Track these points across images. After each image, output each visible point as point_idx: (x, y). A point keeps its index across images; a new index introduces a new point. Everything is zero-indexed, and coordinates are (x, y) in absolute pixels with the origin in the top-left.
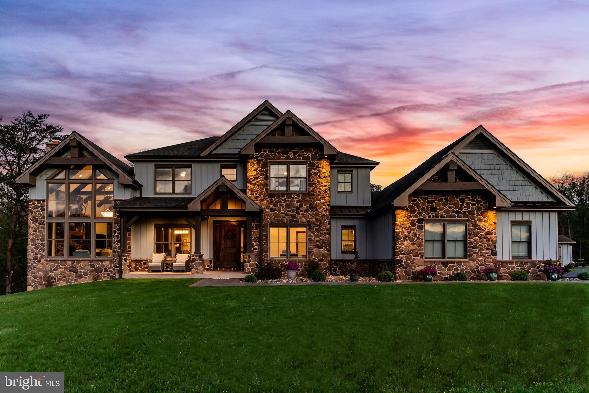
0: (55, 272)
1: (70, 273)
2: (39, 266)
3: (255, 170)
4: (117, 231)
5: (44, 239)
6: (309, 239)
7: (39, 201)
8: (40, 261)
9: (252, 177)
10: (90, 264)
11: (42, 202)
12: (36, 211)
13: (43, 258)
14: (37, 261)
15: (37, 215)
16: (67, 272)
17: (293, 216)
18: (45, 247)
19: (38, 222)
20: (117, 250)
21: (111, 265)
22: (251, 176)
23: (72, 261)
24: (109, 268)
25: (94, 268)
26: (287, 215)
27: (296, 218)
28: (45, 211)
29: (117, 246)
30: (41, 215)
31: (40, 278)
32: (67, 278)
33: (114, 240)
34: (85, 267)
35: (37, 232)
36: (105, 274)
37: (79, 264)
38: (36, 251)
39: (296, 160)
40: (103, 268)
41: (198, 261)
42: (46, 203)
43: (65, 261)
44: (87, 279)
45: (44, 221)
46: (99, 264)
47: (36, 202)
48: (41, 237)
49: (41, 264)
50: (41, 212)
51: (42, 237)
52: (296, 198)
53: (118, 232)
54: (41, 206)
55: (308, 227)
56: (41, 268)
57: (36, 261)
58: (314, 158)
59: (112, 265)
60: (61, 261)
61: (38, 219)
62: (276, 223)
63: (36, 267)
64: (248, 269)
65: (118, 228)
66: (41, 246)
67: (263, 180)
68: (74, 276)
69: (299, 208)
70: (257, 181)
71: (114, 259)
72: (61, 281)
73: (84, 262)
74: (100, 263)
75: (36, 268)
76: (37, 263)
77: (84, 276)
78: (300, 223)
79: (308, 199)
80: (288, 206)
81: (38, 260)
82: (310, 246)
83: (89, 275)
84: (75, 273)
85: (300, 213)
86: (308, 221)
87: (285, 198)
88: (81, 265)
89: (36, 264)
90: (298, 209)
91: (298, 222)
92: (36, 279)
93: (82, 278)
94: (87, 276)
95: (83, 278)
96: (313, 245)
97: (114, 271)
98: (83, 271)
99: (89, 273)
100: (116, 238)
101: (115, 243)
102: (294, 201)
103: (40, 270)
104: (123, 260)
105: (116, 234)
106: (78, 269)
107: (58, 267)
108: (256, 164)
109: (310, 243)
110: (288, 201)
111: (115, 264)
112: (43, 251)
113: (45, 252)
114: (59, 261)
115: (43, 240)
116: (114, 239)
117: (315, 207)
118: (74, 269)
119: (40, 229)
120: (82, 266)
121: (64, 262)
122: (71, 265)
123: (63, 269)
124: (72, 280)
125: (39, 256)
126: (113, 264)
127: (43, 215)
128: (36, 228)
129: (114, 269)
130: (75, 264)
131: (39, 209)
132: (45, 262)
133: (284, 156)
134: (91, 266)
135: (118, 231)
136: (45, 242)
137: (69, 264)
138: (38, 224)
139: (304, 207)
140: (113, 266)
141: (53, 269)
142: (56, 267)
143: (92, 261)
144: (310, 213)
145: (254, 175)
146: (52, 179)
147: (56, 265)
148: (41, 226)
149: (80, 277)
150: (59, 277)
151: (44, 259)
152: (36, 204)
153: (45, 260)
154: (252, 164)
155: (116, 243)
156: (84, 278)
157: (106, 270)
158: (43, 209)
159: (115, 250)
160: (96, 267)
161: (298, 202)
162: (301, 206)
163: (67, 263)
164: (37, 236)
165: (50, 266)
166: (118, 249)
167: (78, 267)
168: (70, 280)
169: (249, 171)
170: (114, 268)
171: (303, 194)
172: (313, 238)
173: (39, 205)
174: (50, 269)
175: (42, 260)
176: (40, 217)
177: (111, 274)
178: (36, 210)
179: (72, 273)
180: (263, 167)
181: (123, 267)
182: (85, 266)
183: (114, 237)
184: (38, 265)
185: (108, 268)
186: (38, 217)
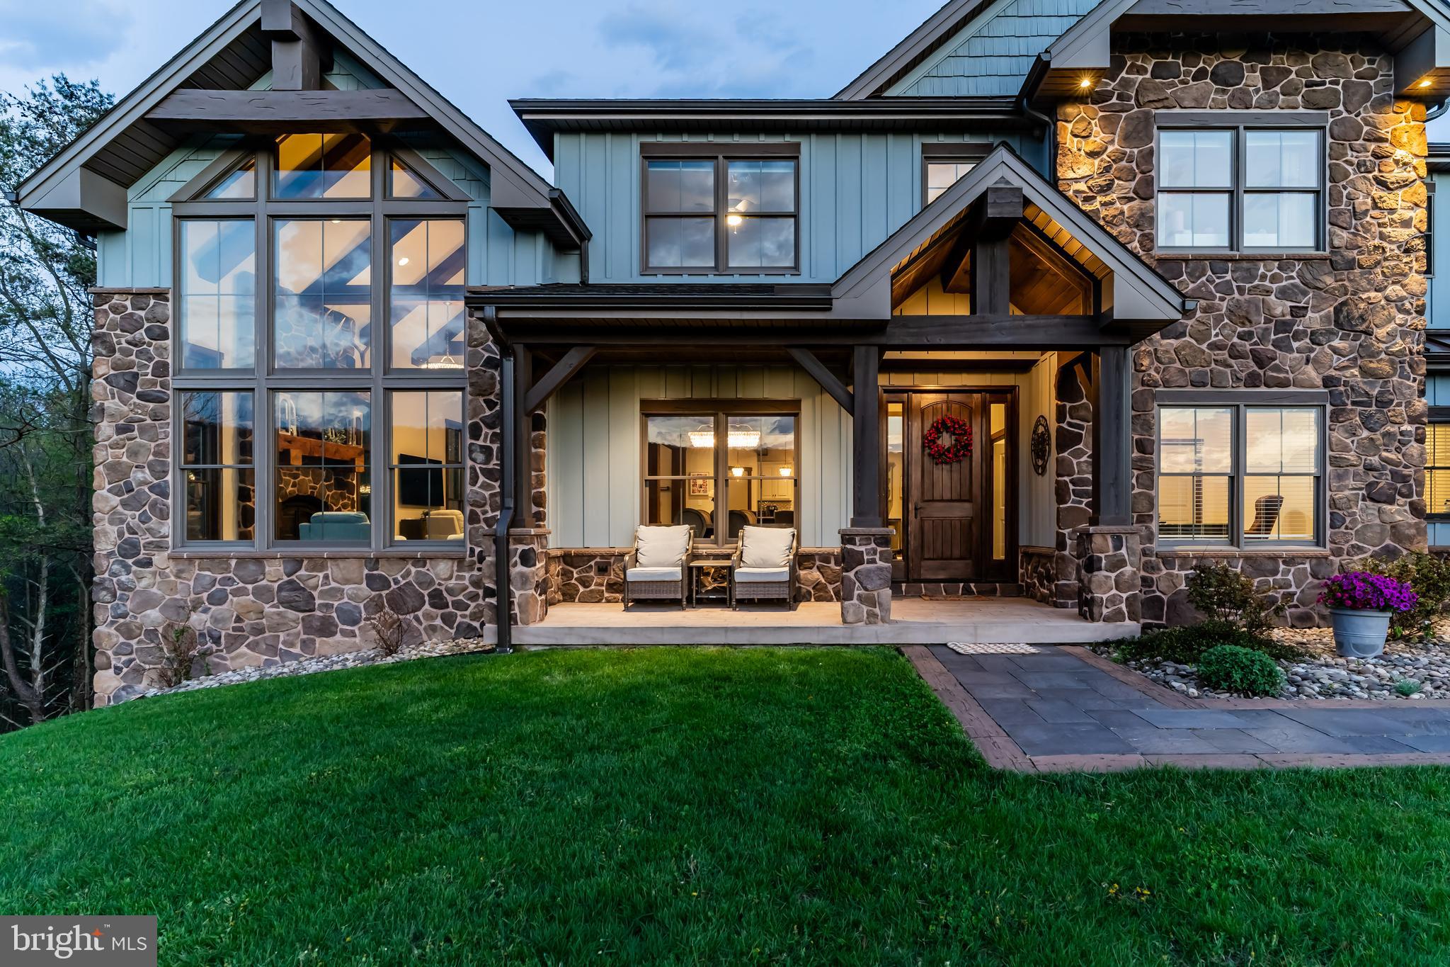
0: (214, 608)
1: (279, 614)
2: (144, 583)
3: (1092, 155)
4: (485, 430)
5: (165, 464)
6: (1336, 462)
7: (139, 296)
8: (149, 563)
9: (1082, 186)
10: (366, 571)
11: (152, 302)
12: (128, 342)
13: (160, 547)
14: (137, 563)
15: (133, 357)
16: (268, 609)
17: (1261, 360)
18: (170, 501)
19: (139, 389)
20: (485, 512)
21: (459, 578)
22: (1076, 180)
23: (285, 559)
24: (450, 591)
25: (384, 593)
26: (1235, 354)
27: (1278, 369)
28: (169, 342)
29: (487, 494)
30: (150, 359)
31: (151, 634)
32: (267, 634)
33: (473, 468)
34: (346, 587)
35: (136, 433)
36: (433, 618)
37: (321, 575)
38: (132, 517)
39: (1277, 110)
40: (426, 593)
41: (873, 561)
42: (170, 304)
43: (259, 560)
44: (357, 640)
45: (164, 385)
46: (408, 573)
47: (128, 303)
48: (151, 457)
49: (154, 574)
50: (150, 345)
51: (156, 454)
52: (1274, 279)
53: (490, 432)
54: (148, 320)
55: (1329, 408)
56: (154, 590)
57: (130, 562)
58: (1357, 96)
59: (462, 578)
60: (242, 560)
61: (136, 376)
62: (1189, 389)
63: (130, 589)
64: (1112, 601)
65: (488, 413)
66: (154, 496)
67: (1130, 199)
68: (300, 627)
69: (1291, 324)
70: (1104, 204)
71: (472, 550)
72: (243, 649)
73: (342, 564)
74: (413, 570)
75: (131, 594)
76: (134, 568)
77: (341, 626)
78: (1291, 389)
79: (1329, 280)
80: (1240, 316)
81: (141, 556)
82: (1340, 489)
83: (362, 623)
84: (301, 615)
85: (1295, 345)
86: (1328, 382)
87: (1229, 277)
88: (326, 577)
89: (131, 576)
90: (1282, 326)
91: (1284, 383)
92: (133, 642)
93: (333, 634)
94: (355, 628)
95: (338, 637)
96: (1348, 490)
97: (473, 605)
98: (336, 604)
99: (364, 615)
100: (480, 457)
101: (474, 481)
102: (1268, 292)
103: (147, 602)
104: (517, 558)
105: (480, 442)
106: (315, 594)
107: (229, 589)
108: (1096, 129)
109: (1340, 477)
110: (1241, 290)
111: (476, 573)
112: (163, 516)
113: (170, 521)
114: (233, 562)
115: (159, 468)
116: (469, 463)
117: (1362, 318)
118: (295, 596)
119: (149, 421)
120: (333, 584)
121: (252, 567)
122: (286, 578)
123: (251, 597)
124: (292, 645)
125: (144, 539)
126: (467, 575)
127: (157, 359)
128: (131, 415)
129: (474, 597)
130: (302, 572)
131: (142, 331)
132: (171, 563)
133: (1224, 92)
134: (371, 580)
135: (490, 427)
136: (169, 478)
137: (275, 572)
138: (140, 396)
139: (1313, 319)
140: (467, 582)
141: (205, 595)
142: (217, 586)
143: (377, 560)
144: (1336, 343)
145: (1090, 177)
146: (195, 197)
147: (219, 577)
148: (152, 405)
149: (326, 629)
150: (234, 629)
151: (166, 554)
152: (130, 310)
153: (169, 558)
154: (1082, 126)
155: (482, 479)
156: (344, 633)
157: (437, 599)
158: (158, 331)
159: (478, 510)
160: (393, 586)
161: (1283, 294)
162: (1298, 312)
163: (267, 569)
164: (133, 454)
165: (192, 583)
166: (488, 508)
167: (315, 588)
168: (281, 646)
169: (1069, 159)
170: (471, 589)
171: (1306, 260)
172: (1352, 457)
173: (142, 313)
174: (193, 596)
175: (159, 559)
176: (147, 367)
177: (459, 619)
178: (129, 337)
179: (291, 614)
180: (1127, 139)
181: (517, 593)
182: (347, 582)
183: (471, 452)
184: (140, 579)
185: (447, 590)
186: (135, 370)
